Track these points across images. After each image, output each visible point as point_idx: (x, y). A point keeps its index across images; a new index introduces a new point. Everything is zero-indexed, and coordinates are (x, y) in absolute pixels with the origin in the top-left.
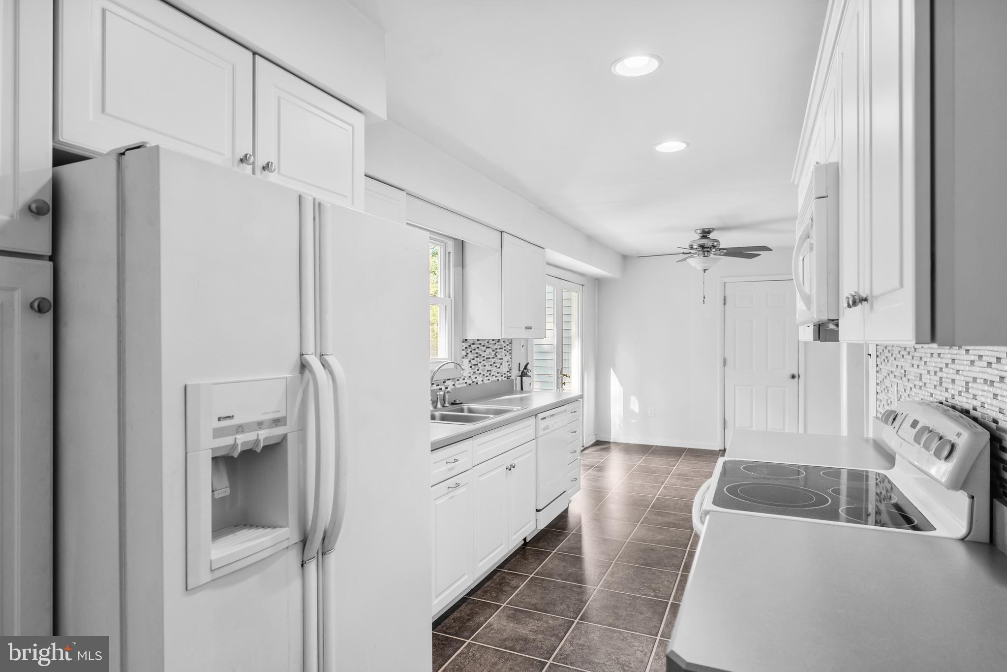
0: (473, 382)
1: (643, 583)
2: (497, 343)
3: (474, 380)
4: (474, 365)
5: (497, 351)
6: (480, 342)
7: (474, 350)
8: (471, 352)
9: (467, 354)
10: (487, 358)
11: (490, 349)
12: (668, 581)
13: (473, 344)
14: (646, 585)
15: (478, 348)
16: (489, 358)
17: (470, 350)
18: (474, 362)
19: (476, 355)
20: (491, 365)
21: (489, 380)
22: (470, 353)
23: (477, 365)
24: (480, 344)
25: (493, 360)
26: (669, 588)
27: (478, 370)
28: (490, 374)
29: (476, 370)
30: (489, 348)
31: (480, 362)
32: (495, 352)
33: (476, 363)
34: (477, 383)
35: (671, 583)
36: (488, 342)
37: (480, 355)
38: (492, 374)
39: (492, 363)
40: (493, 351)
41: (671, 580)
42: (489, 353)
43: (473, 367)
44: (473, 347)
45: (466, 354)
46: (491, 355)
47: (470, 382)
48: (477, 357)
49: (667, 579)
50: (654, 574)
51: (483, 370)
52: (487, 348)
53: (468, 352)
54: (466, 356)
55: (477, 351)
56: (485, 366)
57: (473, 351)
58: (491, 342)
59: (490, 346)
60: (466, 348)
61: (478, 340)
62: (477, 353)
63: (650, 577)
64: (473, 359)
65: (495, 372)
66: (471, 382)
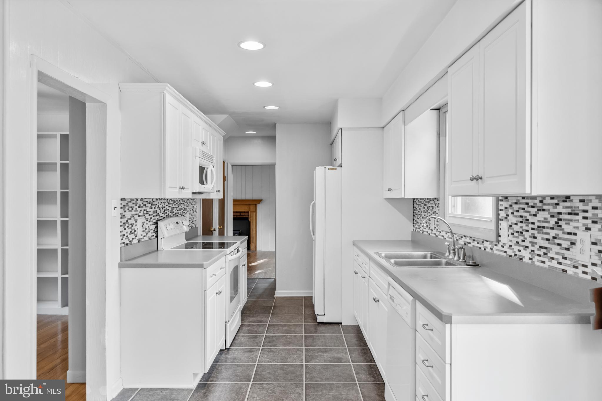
0: (516, 255)
1: (279, 354)
2: (562, 204)
3: (517, 253)
4: (518, 232)
5: (561, 217)
6: (525, 201)
7: (518, 211)
8: (513, 213)
9: (508, 215)
10: (539, 227)
11: (546, 213)
12: (264, 357)
13: (516, 203)
14: (277, 353)
15: (523, 209)
16: (544, 227)
17: (511, 211)
18: (517, 228)
19: (521, 219)
20: (548, 240)
21: (543, 262)
22: (511, 215)
23: (522, 233)
24: (527, 204)
25: (553, 233)
26: (263, 354)
27: (523, 241)
28: (545, 254)
29: (520, 240)
30: (544, 210)
31: (527, 231)
32: (555, 219)
33: (521, 230)
34: (521, 259)
35: (262, 356)
36: (541, 202)
37: (527, 220)
38: (550, 255)
39: (551, 238)
40: (552, 216)
41: (262, 358)
42: (545, 219)
43: (516, 234)
44: (516, 207)
45: (505, 216)
46: (548, 222)
47: (510, 252)
48: (521, 222)
49: (265, 358)
50: (274, 360)
51: (533, 244)
52: (539, 210)
53: (509, 213)
54: (506, 218)
55: (522, 213)
56: (535, 238)
57: (516, 214)
58: (548, 200)
59: (545, 207)
60: (506, 208)
61: (523, 198)
62: (521, 216)
63: (276, 358)
64: (516, 224)
65: (557, 253)
66: (513, 254)
